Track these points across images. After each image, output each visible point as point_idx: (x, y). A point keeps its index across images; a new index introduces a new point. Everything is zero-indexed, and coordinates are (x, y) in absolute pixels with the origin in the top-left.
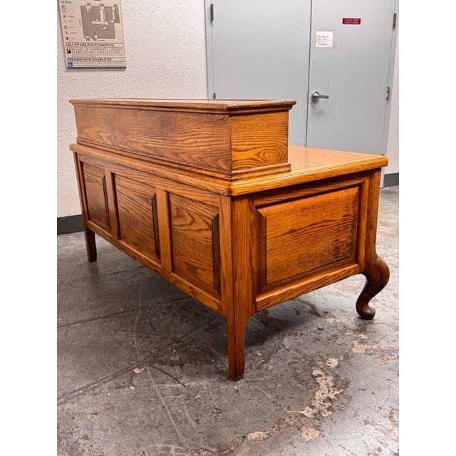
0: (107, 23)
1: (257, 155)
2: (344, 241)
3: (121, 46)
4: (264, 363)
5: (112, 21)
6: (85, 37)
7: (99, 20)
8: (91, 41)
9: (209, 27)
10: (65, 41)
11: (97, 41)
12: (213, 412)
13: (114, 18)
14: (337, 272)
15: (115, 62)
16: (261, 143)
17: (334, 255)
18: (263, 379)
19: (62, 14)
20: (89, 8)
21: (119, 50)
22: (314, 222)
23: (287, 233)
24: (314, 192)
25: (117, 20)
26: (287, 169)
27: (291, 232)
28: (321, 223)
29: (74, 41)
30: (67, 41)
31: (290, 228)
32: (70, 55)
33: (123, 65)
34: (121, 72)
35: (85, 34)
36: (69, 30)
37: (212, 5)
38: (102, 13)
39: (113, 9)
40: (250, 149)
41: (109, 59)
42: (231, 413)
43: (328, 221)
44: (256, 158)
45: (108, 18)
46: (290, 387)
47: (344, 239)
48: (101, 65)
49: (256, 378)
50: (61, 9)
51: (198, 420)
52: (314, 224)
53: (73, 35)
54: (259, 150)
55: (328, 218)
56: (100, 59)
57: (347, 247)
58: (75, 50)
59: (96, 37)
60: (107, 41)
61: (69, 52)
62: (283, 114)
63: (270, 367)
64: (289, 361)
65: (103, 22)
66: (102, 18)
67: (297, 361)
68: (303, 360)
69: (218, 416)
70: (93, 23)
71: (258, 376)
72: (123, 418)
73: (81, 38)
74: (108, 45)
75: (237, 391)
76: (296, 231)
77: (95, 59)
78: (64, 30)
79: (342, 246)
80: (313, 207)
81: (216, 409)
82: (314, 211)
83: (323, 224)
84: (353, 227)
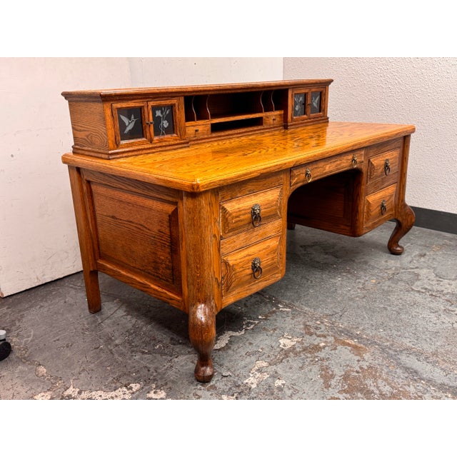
1: (88, 137)
2: (163, 260)
4: (143, 352)
16: (88, 127)
17: (153, 268)
22: (131, 220)
23: (110, 216)
28: (136, 224)
31: (112, 213)
40: (83, 131)
43: (144, 226)
44: (87, 140)
54: (88, 133)
55: (142, 223)
57: (166, 268)
79: (161, 263)
82: (129, 208)
83: (140, 227)
84: (171, 250)
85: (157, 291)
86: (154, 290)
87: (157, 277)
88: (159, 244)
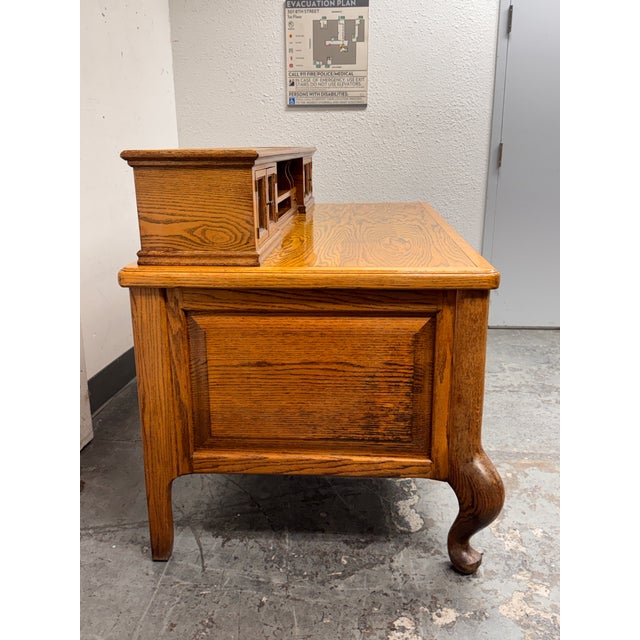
0: (346, 43)
1: (191, 231)
2: (390, 410)
3: (362, 74)
4: (338, 577)
5: (354, 40)
6: (315, 63)
7: (336, 39)
8: (323, 68)
9: (503, 42)
10: (289, 68)
11: (330, 69)
12: (202, 623)
13: (356, 35)
14: (375, 459)
15: (352, 98)
16: (195, 214)
17: (364, 428)
18: (313, 601)
19: (288, 33)
20: (324, 23)
21: (359, 80)
22: (313, 359)
23: (250, 365)
24: (306, 308)
25: (361, 38)
26: (252, 261)
27: (259, 364)
28: (327, 363)
29: (300, 69)
30: (291, 69)
31: (256, 357)
32: (293, 88)
33: (363, 101)
34: (360, 112)
35: (316, 59)
36: (295, 55)
37: (511, 7)
38: (341, 28)
39: (358, 22)
40: (176, 222)
41: (344, 94)
42: (223, 633)
43: (347, 364)
44: (189, 237)
45: (348, 36)
46: (340, 628)
47: (389, 405)
48: (332, 102)
49: (306, 595)
50: (287, 27)
51: (175, 625)
52: (312, 363)
53: (300, 62)
54: (194, 225)
55: (344, 358)
56: (333, 94)
57: (397, 420)
58: (299, 81)
59: (329, 62)
60: (345, 67)
61: (293, 84)
62: (240, 172)
63: (341, 587)
64: (377, 588)
65: (341, 41)
66: (340, 37)
67: (390, 592)
68: (400, 594)
69: (204, 630)
70: (328, 43)
71: (312, 594)
72: (99, 584)
73: (309, 64)
74: (344, 73)
75: (262, 604)
76: (269, 365)
77: (325, 94)
78: (289, 55)
79: (384, 416)
80: (309, 333)
81: (211, 620)
82: (311, 340)
83: (334, 367)
84: (413, 388)
85: (369, 463)
86: (361, 464)
87: (373, 440)
88: (383, 385)
